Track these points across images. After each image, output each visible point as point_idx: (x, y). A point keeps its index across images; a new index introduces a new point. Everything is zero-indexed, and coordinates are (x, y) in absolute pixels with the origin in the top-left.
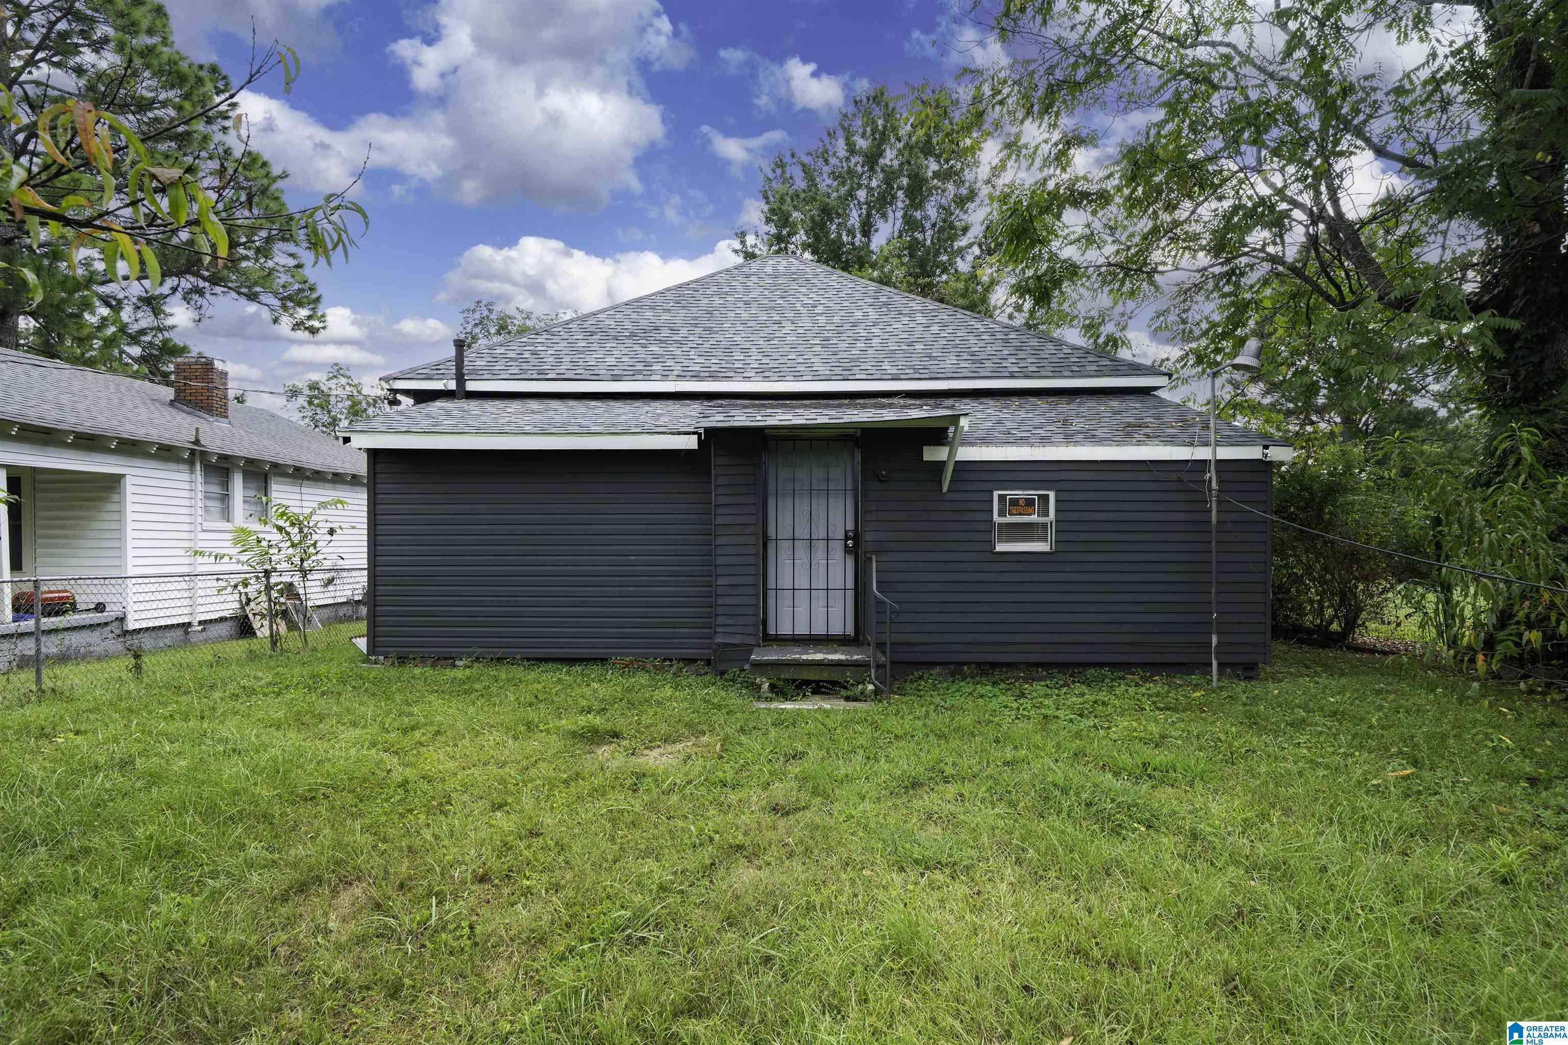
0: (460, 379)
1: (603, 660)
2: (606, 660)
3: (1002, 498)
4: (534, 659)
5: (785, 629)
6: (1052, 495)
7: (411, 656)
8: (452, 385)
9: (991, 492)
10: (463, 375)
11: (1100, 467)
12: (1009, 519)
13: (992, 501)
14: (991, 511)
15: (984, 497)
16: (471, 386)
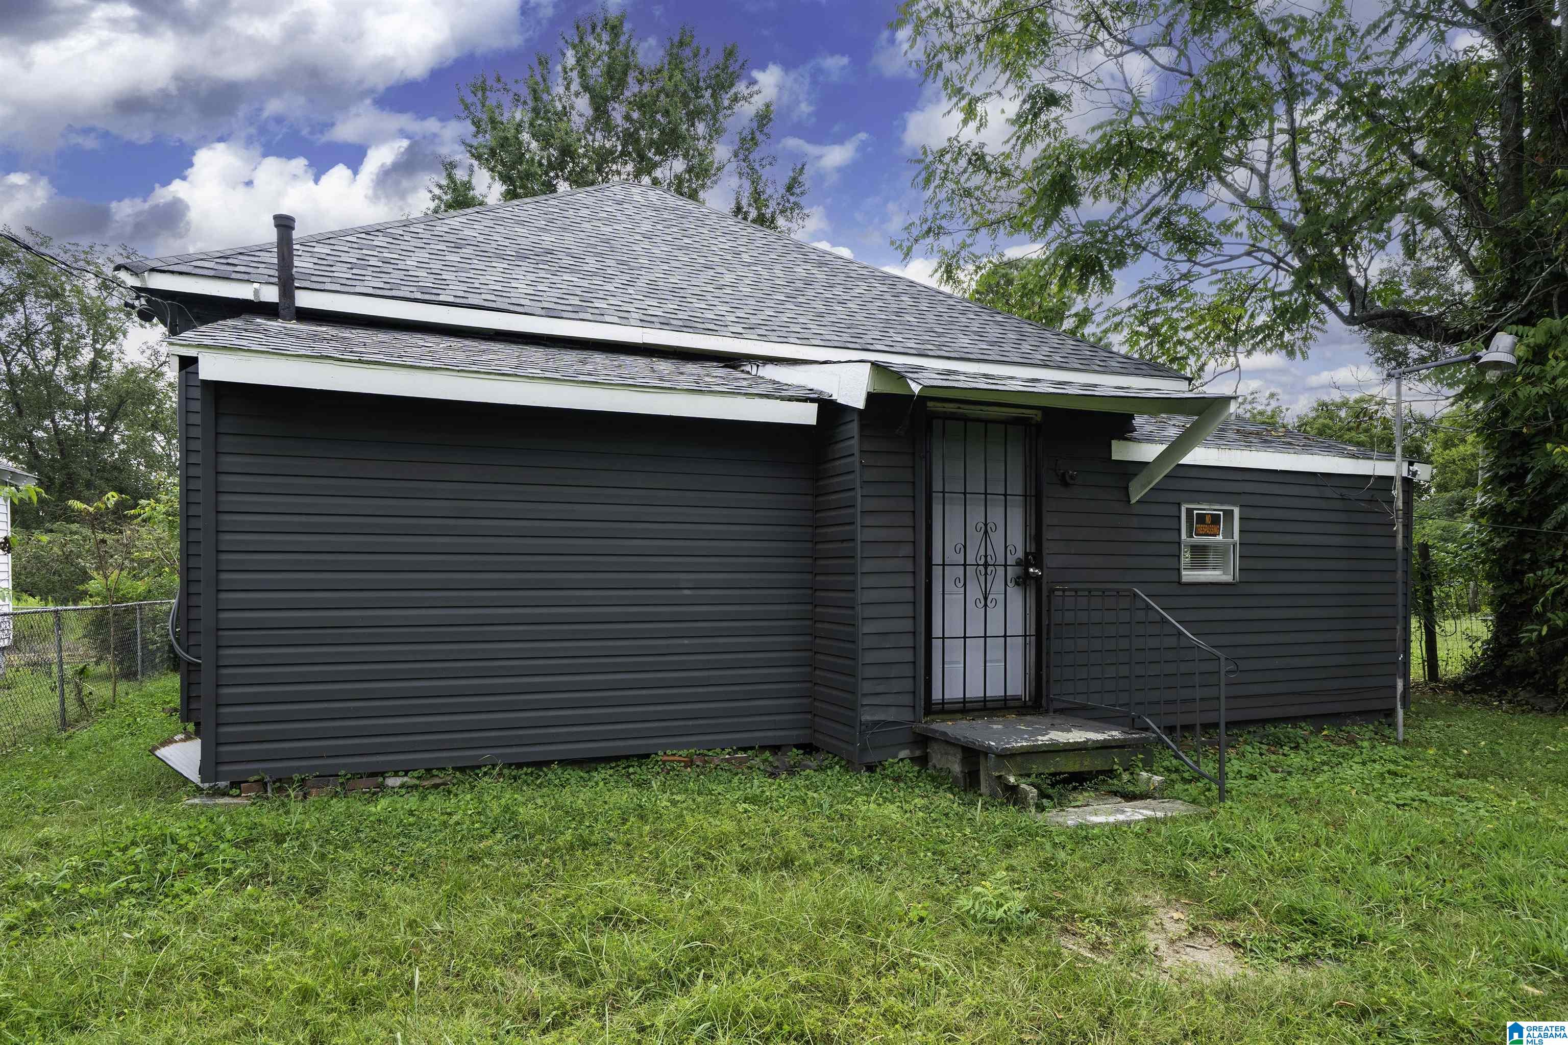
0: (287, 285)
1: (643, 757)
2: (647, 756)
3: (1189, 512)
4: (528, 765)
5: (954, 692)
6: (1236, 511)
7: (296, 776)
8: (271, 294)
9: (1179, 505)
10: (292, 279)
11: (1280, 479)
12: (1197, 539)
13: (1179, 518)
14: (1179, 530)
15: (1172, 510)
16: (304, 300)
